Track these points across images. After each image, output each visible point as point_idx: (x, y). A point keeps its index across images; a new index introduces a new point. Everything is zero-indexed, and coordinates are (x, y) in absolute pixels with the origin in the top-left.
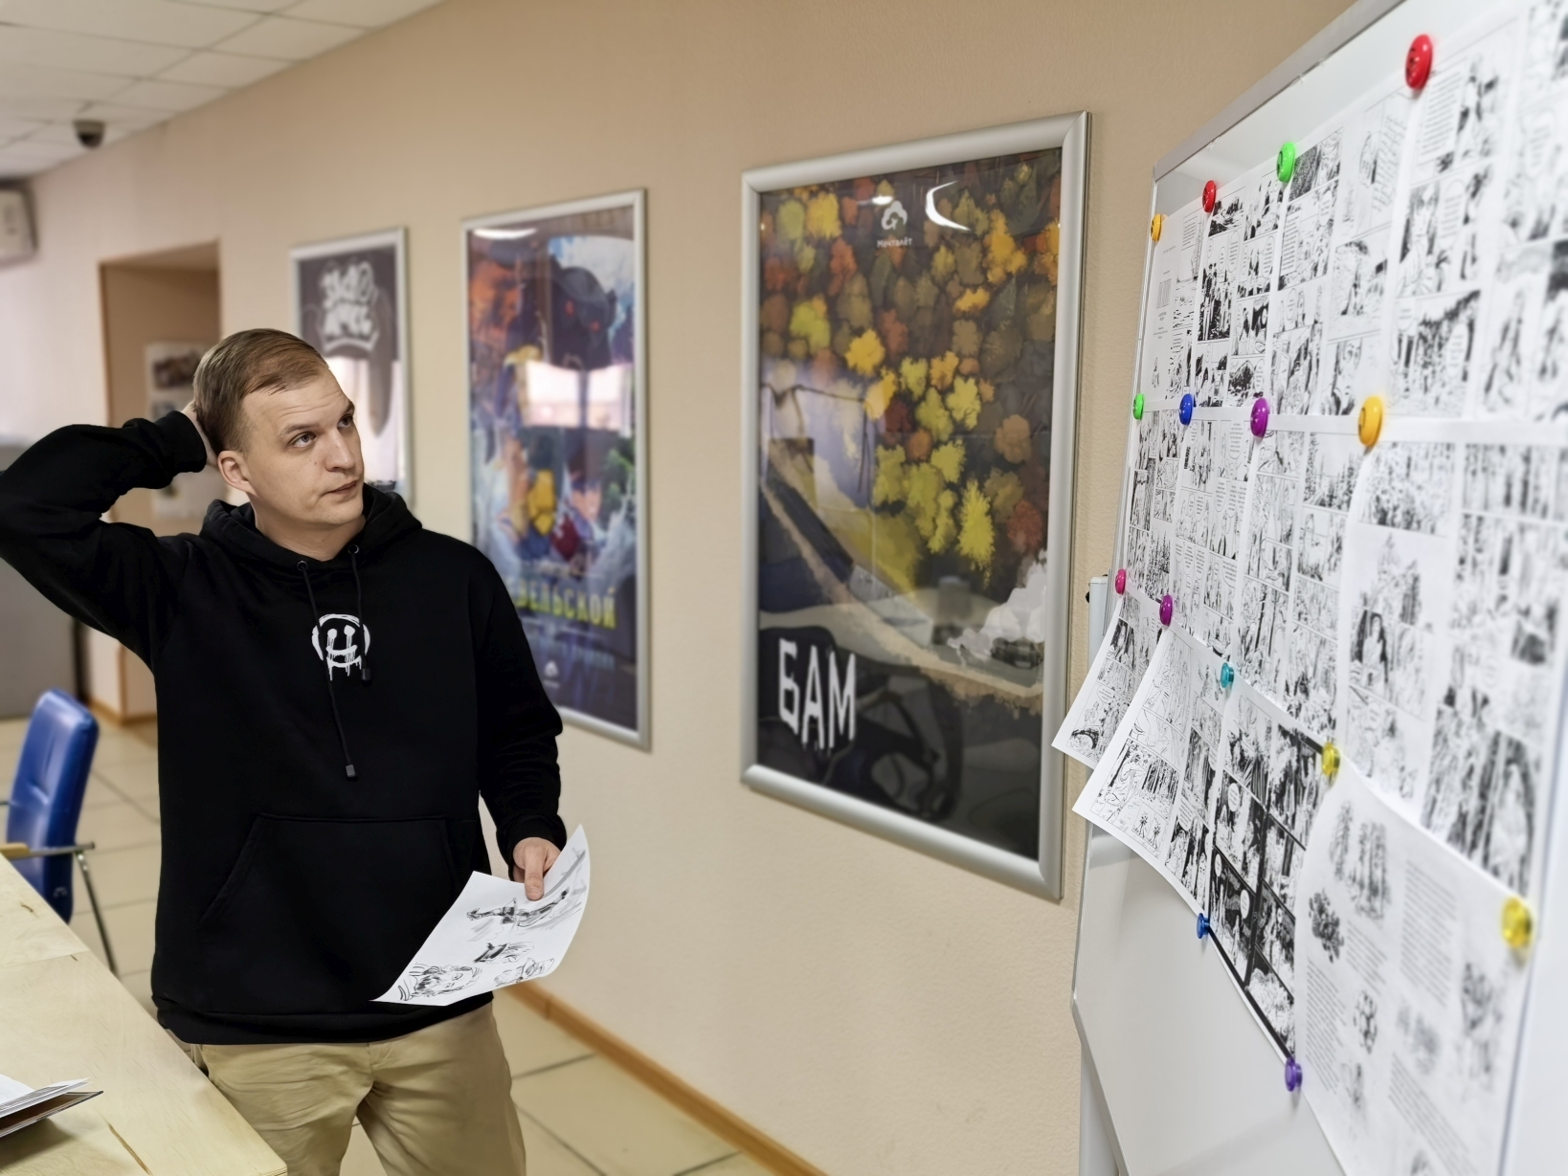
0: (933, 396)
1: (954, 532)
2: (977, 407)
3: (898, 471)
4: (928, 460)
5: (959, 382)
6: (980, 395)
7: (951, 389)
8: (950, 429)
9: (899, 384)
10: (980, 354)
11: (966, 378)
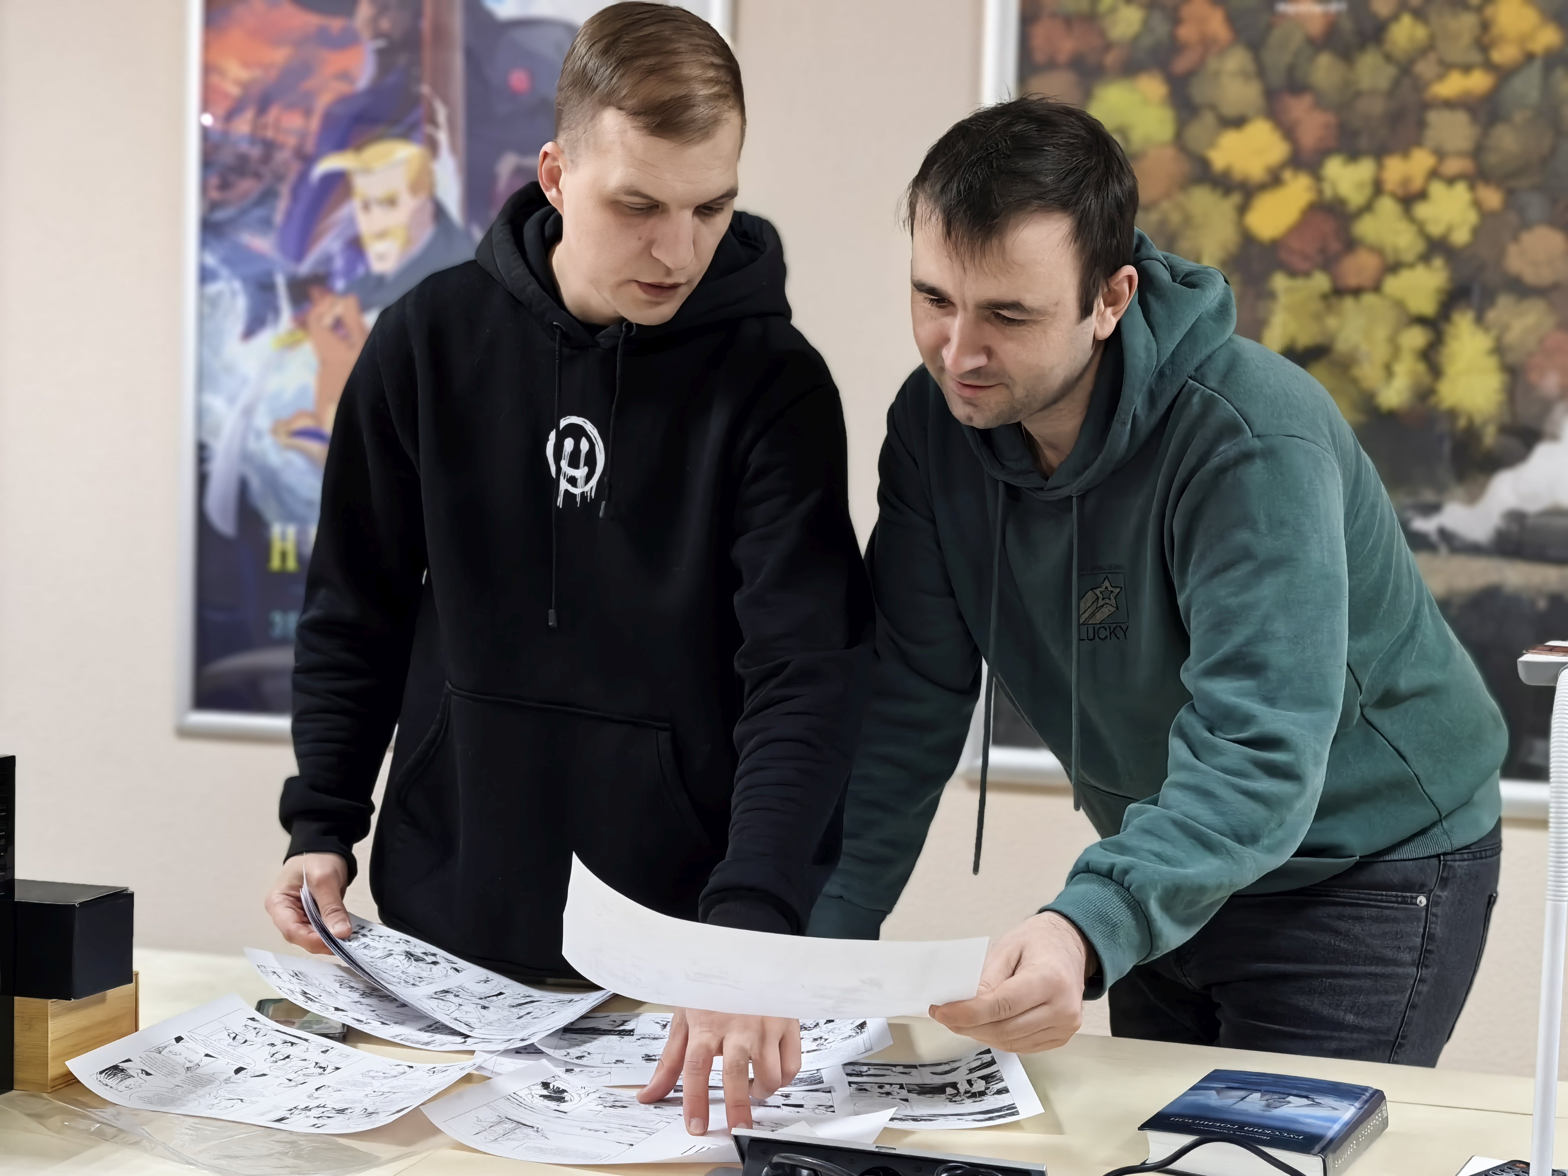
0: (1387, 206)
1: (1427, 379)
2: (1472, 217)
3: (1317, 306)
4: (1377, 288)
5: (1437, 189)
6: (1477, 204)
7: (1422, 195)
8: (1420, 246)
9: (1320, 192)
10: (1477, 152)
11: (1451, 181)
